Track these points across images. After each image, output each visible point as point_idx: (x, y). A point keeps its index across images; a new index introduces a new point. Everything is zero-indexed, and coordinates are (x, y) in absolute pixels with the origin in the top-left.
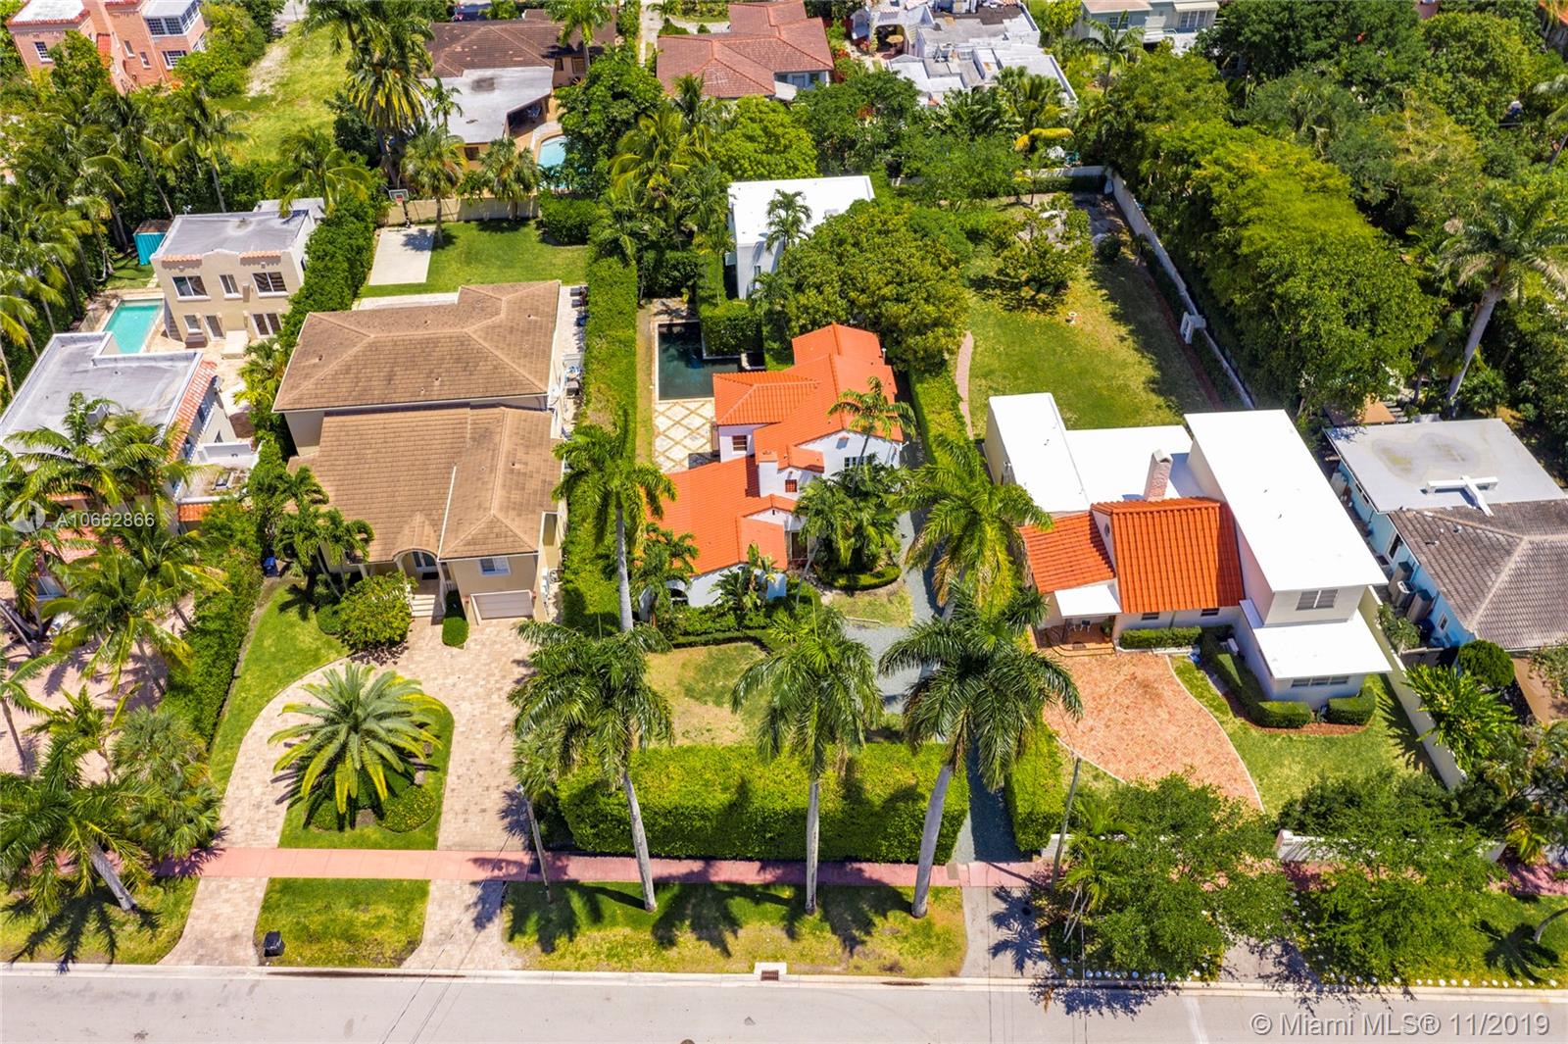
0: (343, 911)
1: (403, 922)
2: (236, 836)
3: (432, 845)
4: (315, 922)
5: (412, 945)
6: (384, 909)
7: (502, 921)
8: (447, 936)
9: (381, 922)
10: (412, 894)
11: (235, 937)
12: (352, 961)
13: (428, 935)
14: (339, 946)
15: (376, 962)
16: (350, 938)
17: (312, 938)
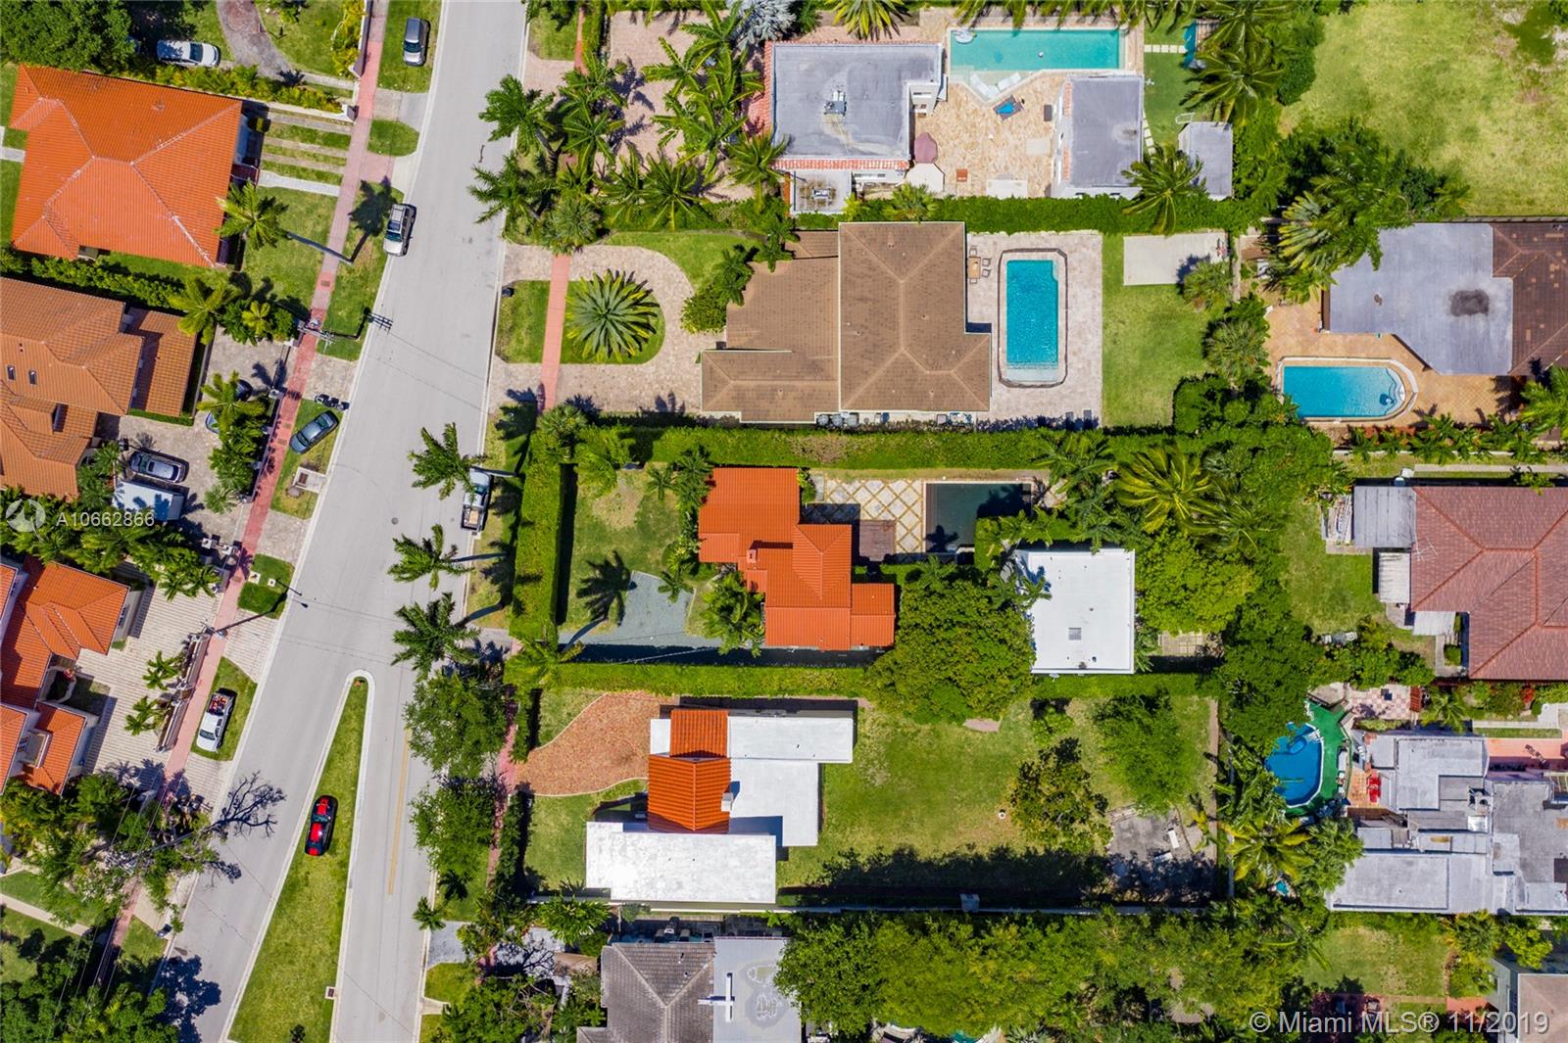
0: (527, 322)
1: (519, 352)
2: (578, 257)
3: (563, 361)
4: (523, 310)
5: (506, 359)
6: (526, 343)
7: (512, 403)
8: (509, 374)
9: (520, 342)
10: (534, 355)
11: (518, 271)
12: (500, 331)
13: (511, 366)
14: (509, 324)
15: (499, 342)
16: (512, 329)
17: (514, 310)
